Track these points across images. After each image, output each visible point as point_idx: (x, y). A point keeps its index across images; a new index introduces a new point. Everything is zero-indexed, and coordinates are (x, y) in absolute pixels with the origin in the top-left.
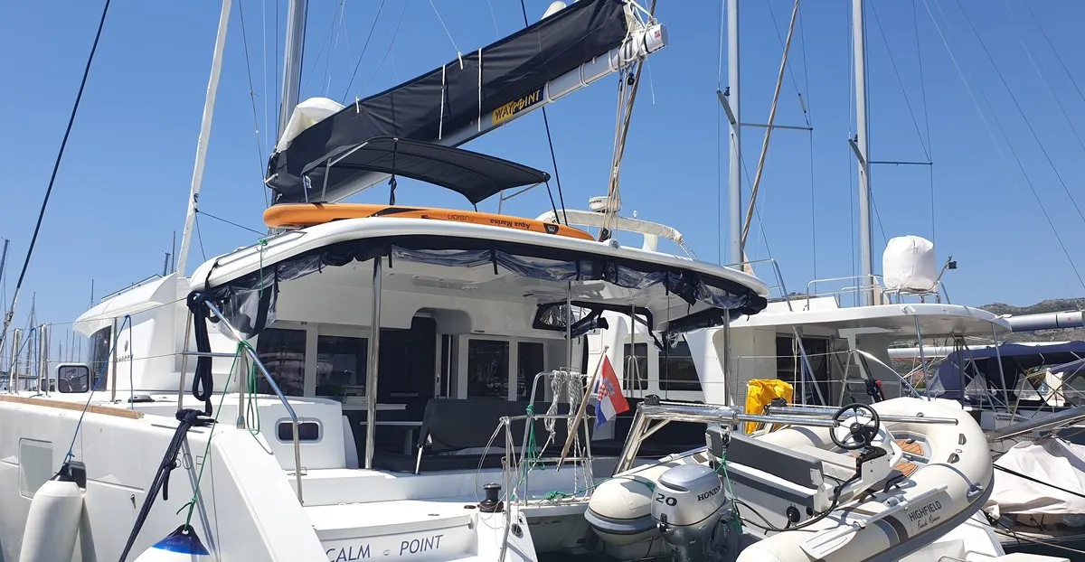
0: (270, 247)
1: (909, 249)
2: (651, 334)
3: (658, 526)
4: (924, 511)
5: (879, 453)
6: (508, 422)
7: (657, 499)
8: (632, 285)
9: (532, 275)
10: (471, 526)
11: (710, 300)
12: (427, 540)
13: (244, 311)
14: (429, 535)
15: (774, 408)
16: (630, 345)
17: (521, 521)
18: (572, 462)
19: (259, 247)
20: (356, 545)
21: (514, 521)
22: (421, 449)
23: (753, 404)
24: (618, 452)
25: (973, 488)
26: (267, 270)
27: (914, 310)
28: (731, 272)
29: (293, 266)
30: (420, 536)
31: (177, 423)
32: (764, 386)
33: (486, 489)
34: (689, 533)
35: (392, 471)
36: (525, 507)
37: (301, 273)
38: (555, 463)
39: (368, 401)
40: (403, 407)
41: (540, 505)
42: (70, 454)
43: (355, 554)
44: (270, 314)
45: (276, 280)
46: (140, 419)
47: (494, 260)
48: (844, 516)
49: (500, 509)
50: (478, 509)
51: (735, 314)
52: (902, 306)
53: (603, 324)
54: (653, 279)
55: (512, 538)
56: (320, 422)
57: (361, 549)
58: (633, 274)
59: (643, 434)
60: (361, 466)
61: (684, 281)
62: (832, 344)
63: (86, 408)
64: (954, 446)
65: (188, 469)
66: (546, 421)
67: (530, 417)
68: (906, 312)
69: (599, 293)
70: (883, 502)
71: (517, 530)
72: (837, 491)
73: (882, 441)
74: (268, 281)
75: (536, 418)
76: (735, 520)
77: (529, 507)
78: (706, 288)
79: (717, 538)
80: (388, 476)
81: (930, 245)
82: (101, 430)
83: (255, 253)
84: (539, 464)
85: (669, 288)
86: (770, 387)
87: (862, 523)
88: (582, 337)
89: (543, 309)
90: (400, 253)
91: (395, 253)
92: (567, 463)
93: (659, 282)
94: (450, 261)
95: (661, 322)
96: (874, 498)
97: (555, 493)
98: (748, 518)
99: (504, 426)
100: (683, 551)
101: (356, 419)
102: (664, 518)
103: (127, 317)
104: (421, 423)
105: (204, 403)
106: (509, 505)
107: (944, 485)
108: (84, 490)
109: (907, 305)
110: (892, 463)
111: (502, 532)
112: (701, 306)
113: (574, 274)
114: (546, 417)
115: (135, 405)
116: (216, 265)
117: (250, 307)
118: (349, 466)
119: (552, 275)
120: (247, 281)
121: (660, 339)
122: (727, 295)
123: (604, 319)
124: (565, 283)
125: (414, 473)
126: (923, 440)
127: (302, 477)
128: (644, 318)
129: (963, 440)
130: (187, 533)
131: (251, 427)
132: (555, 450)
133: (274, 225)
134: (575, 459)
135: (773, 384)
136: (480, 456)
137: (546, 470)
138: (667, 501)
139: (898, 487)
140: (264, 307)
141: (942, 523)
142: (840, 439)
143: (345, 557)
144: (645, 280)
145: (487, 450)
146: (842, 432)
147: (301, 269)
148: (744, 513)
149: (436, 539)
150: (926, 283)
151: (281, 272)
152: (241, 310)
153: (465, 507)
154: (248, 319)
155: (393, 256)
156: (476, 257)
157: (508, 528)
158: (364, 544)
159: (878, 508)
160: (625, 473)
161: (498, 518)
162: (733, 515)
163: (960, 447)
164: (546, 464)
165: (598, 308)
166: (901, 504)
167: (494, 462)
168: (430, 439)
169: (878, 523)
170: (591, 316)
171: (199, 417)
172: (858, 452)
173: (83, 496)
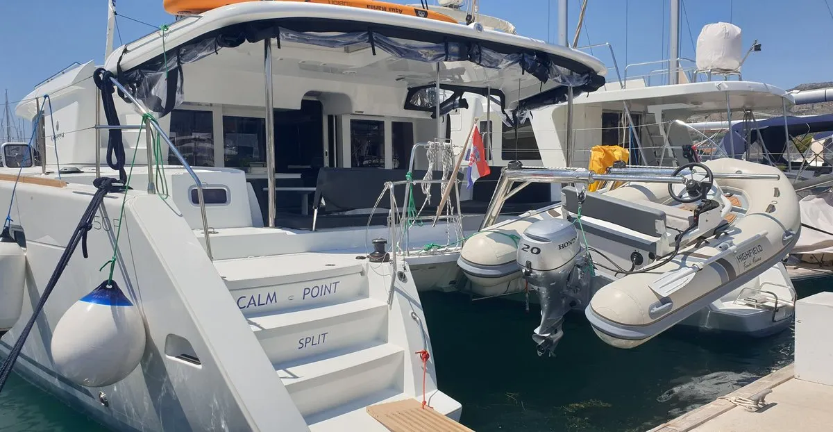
0: (170, 32)
1: (721, 35)
2: (503, 112)
3: (524, 271)
4: (749, 254)
5: (712, 205)
6: (391, 186)
7: (523, 249)
8: (493, 65)
9: (406, 57)
10: (362, 273)
11: (558, 78)
12: (326, 287)
13: (155, 93)
14: (328, 282)
15: (616, 170)
16: (486, 122)
17: (405, 269)
18: (445, 220)
19: (161, 32)
20: (264, 293)
21: (400, 269)
22: (316, 211)
23: (596, 166)
24: (484, 210)
25: (787, 233)
26: (169, 54)
27: (727, 86)
28: (578, 54)
29: (192, 49)
30: (319, 283)
31: (94, 190)
32: (604, 150)
33: (374, 243)
34: (549, 278)
35: (292, 228)
36: (407, 257)
37: (200, 55)
38: (431, 221)
39: (268, 172)
40: (298, 176)
41: (419, 255)
42: (8, 219)
43: (263, 301)
44: (178, 96)
45: (179, 62)
46: (64, 187)
47: (372, 43)
48: (684, 259)
49: (387, 260)
50: (367, 259)
51: (577, 91)
52: (716, 83)
53: (464, 104)
54: (511, 60)
55: (398, 284)
56: (226, 187)
57: (269, 295)
58: (494, 56)
59: (506, 194)
60: (266, 225)
61: (538, 62)
62: (643, 118)
63: (18, 178)
64: (770, 199)
65: (107, 231)
66: (422, 186)
67: (409, 182)
68: (719, 89)
69: (460, 77)
70: (715, 246)
71: (402, 276)
72: (678, 238)
73: (713, 195)
74: (172, 64)
75: (414, 183)
76: (587, 264)
77: (411, 257)
78: (555, 67)
79: (572, 280)
80: (289, 233)
81: (738, 30)
82: (32, 198)
83: (158, 38)
84: (418, 221)
85: (525, 68)
86: (610, 152)
87: (700, 264)
88: (445, 116)
89: (412, 92)
90: (287, 35)
91: (282, 34)
92: (441, 220)
93: (517, 62)
94: (332, 43)
95: (512, 102)
96: (707, 243)
97: (430, 246)
98: (600, 263)
99: (388, 190)
100: (544, 291)
101: (259, 186)
102: (529, 265)
103: (46, 96)
104: (314, 189)
105: (117, 172)
106: (395, 255)
107: (765, 231)
108: (25, 249)
109: (721, 82)
110: (723, 213)
111: (390, 278)
112: (551, 84)
113: (444, 55)
114: (422, 182)
115: (62, 175)
116: (125, 51)
117: (160, 90)
118: (255, 225)
119: (424, 56)
120: (153, 64)
121: (511, 116)
122: (572, 74)
123: (465, 99)
124: (434, 65)
125: (311, 230)
126: (740, 193)
127: (211, 235)
128: (498, 98)
129: (777, 193)
130: (110, 287)
131: (161, 192)
132: (431, 210)
133: (172, 12)
134: (447, 216)
135: (613, 149)
136: (369, 215)
137: (424, 226)
138: (532, 250)
139: (726, 233)
140: (172, 89)
141: (763, 263)
142: (677, 194)
143: (255, 303)
144: (505, 60)
145: (373, 211)
146: (678, 189)
147: (200, 51)
148: (596, 258)
149: (333, 286)
150: (733, 64)
151: (182, 55)
152: (153, 92)
153: (357, 258)
154: (159, 101)
155: (281, 37)
156: (355, 39)
157: (395, 275)
158: (271, 291)
159: (712, 252)
160: (490, 228)
161: (386, 266)
162: (587, 260)
163: (776, 199)
164: (424, 221)
165: (459, 90)
166: (731, 248)
167: (381, 220)
168: (323, 201)
169: (712, 265)
170: (453, 98)
171: (113, 184)
172: (695, 205)
173: (25, 254)
